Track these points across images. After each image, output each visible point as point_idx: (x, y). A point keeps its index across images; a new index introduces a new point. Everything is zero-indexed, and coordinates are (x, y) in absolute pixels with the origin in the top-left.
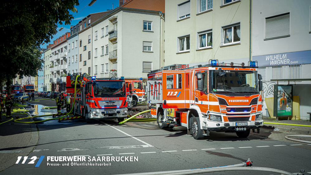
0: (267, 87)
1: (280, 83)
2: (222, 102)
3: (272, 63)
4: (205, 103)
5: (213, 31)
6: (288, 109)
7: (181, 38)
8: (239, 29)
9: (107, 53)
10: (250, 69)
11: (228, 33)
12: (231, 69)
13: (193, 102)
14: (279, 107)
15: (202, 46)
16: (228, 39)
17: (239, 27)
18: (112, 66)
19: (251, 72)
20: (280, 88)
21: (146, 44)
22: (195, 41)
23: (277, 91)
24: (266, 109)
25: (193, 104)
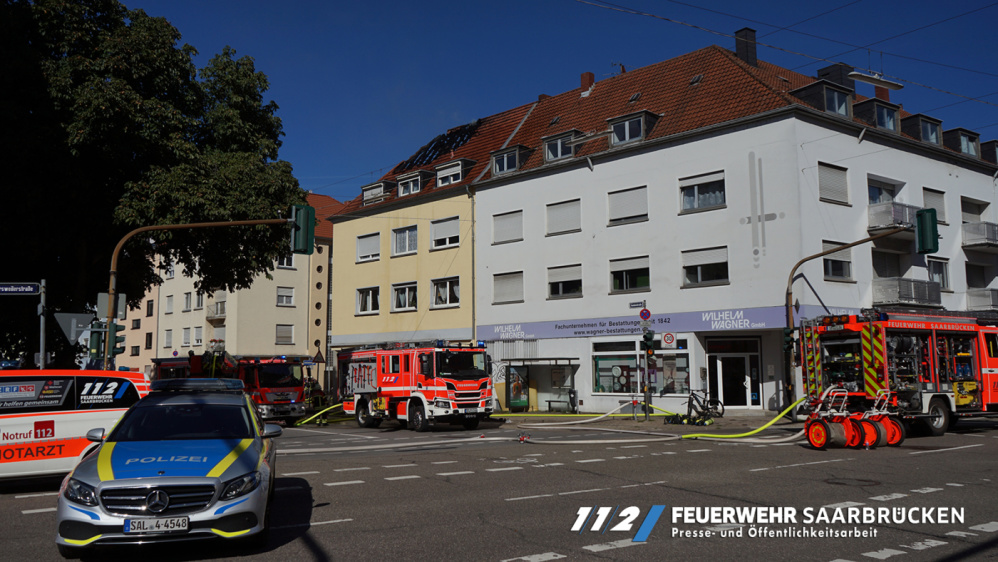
0: (498, 369)
1: (513, 364)
2: (450, 387)
3: (503, 336)
4: (430, 388)
5: (418, 285)
6: (524, 397)
7: (363, 292)
8: (458, 284)
9: (198, 305)
10: (479, 350)
11: (441, 290)
12: (458, 350)
13: (415, 388)
14: (512, 395)
15: (399, 305)
16: (440, 298)
17: (457, 283)
18: (215, 333)
19: (480, 353)
20: (512, 370)
21: (283, 292)
22: (387, 298)
23: (510, 374)
24: (497, 400)
25: (413, 391)
